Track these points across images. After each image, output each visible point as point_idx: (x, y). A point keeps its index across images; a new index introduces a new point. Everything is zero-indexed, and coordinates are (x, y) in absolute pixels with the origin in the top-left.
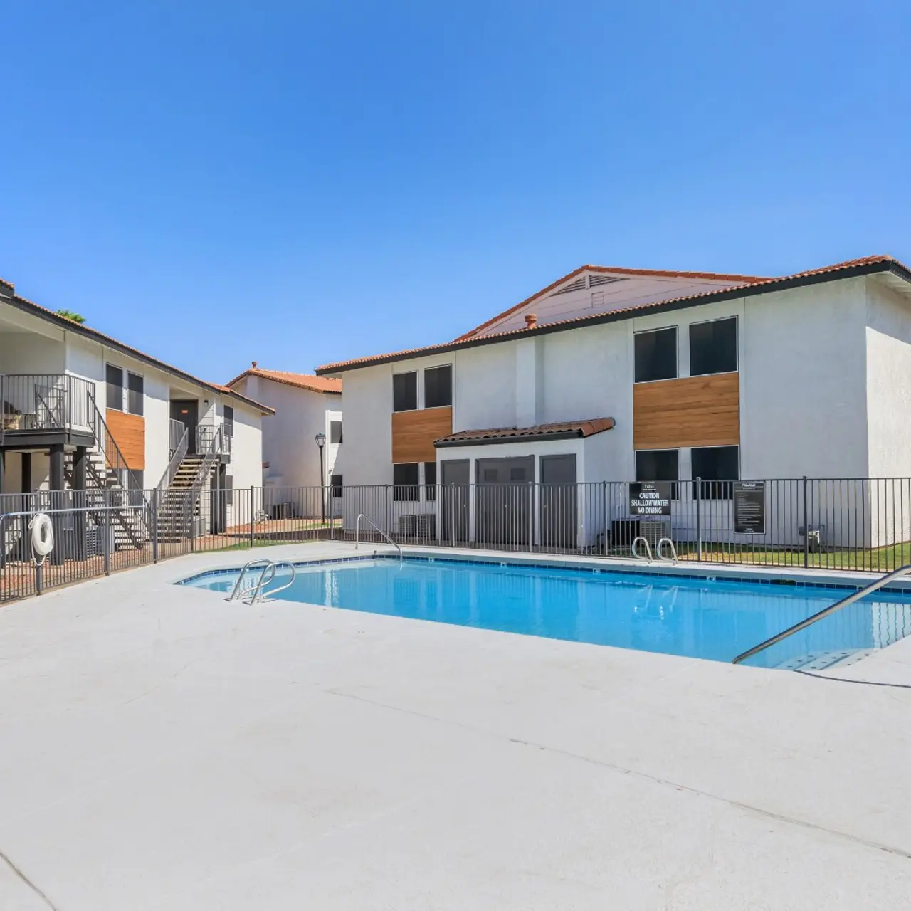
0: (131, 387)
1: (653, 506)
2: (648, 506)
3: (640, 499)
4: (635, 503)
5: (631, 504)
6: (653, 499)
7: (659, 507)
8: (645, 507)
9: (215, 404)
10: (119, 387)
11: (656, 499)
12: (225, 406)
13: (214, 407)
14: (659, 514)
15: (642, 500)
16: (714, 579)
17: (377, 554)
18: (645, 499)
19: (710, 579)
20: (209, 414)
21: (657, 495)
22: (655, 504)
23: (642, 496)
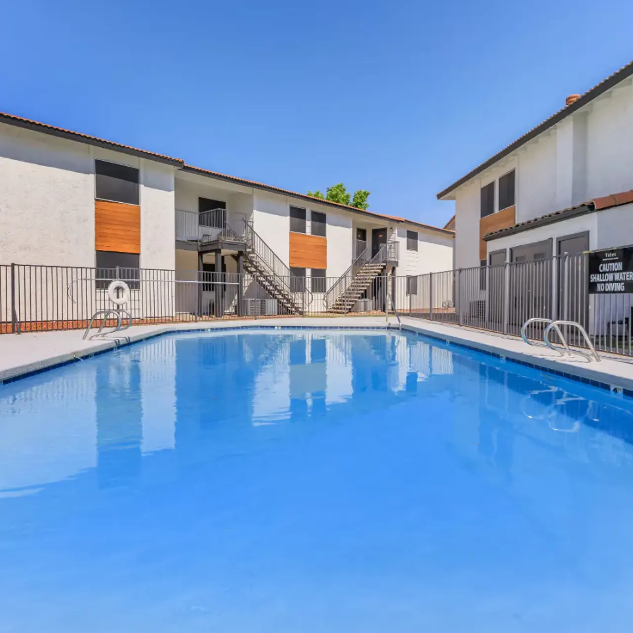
0: (313, 219)
1: (614, 281)
2: (608, 282)
3: (599, 273)
4: (595, 278)
5: (590, 279)
6: (614, 272)
7: (620, 282)
8: (604, 283)
9: (396, 230)
10: (301, 220)
11: (618, 271)
12: (408, 232)
13: (396, 232)
14: (620, 292)
15: (602, 273)
16: (620, 392)
17: (391, 326)
18: (605, 273)
19: (615, 390)
20: (393, 236)
21: (620, 266)
22: (617, 278)
23: (602, 268)
